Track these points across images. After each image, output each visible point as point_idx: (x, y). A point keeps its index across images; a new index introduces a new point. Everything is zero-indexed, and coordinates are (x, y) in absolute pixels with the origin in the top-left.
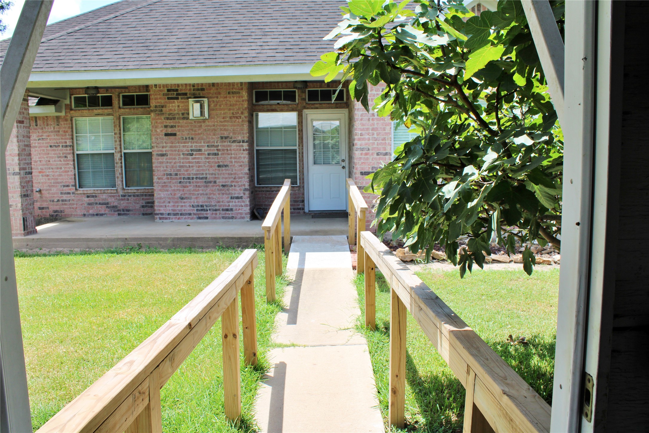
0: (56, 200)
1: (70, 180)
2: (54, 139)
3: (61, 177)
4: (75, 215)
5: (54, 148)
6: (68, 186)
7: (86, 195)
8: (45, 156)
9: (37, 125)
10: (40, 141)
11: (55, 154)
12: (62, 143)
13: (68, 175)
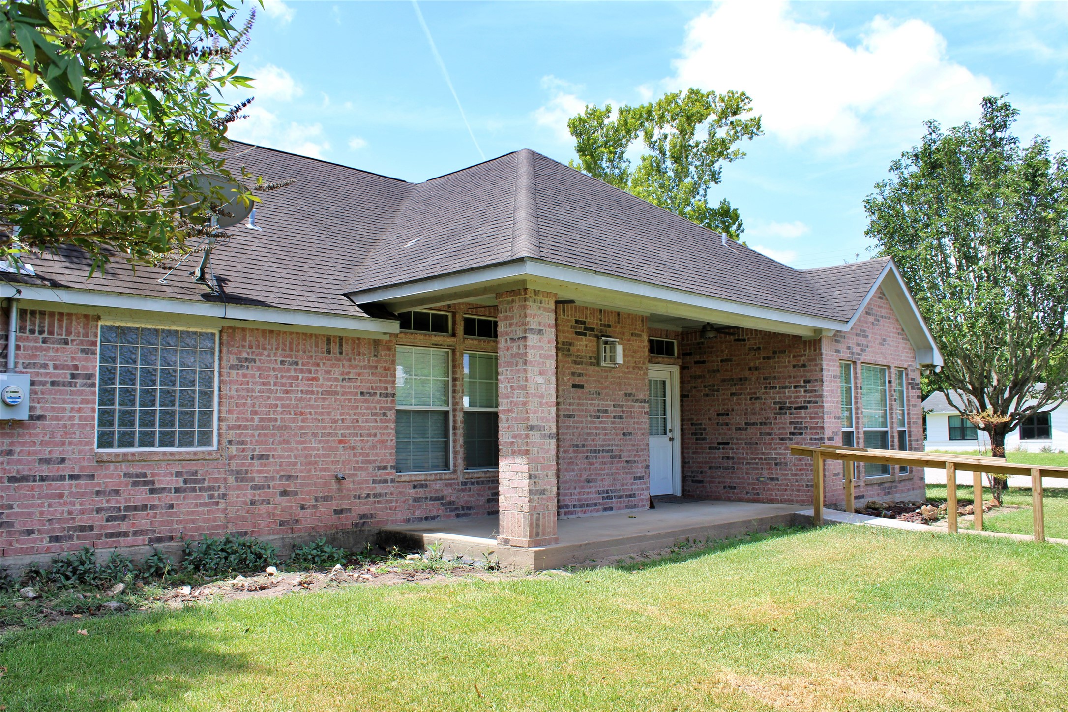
0: (364, 495)
1: (389, 458)
2: (368, 381)
3: (375, 452)
4: (393, 521)
5: (367, 397)
6: (385, 468)
7: (412, 484)
8: (351, 411)
9: (341, 353)
10: (344, 383)
11: (368, 408)
12: (380, 388)
13: (386, 448)
